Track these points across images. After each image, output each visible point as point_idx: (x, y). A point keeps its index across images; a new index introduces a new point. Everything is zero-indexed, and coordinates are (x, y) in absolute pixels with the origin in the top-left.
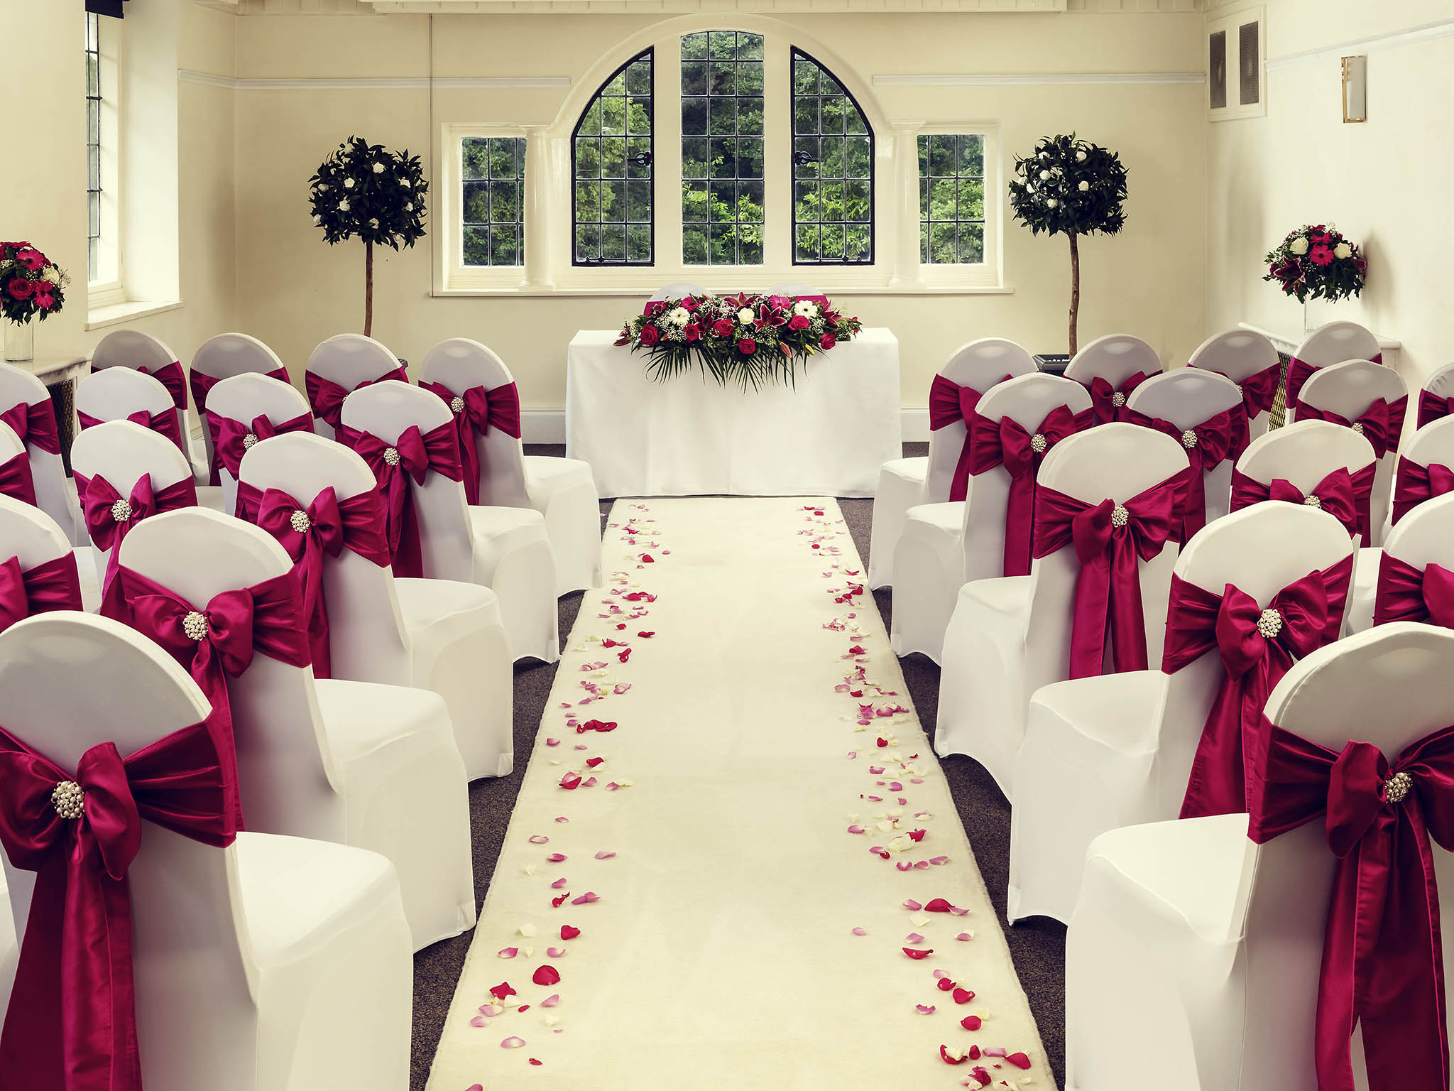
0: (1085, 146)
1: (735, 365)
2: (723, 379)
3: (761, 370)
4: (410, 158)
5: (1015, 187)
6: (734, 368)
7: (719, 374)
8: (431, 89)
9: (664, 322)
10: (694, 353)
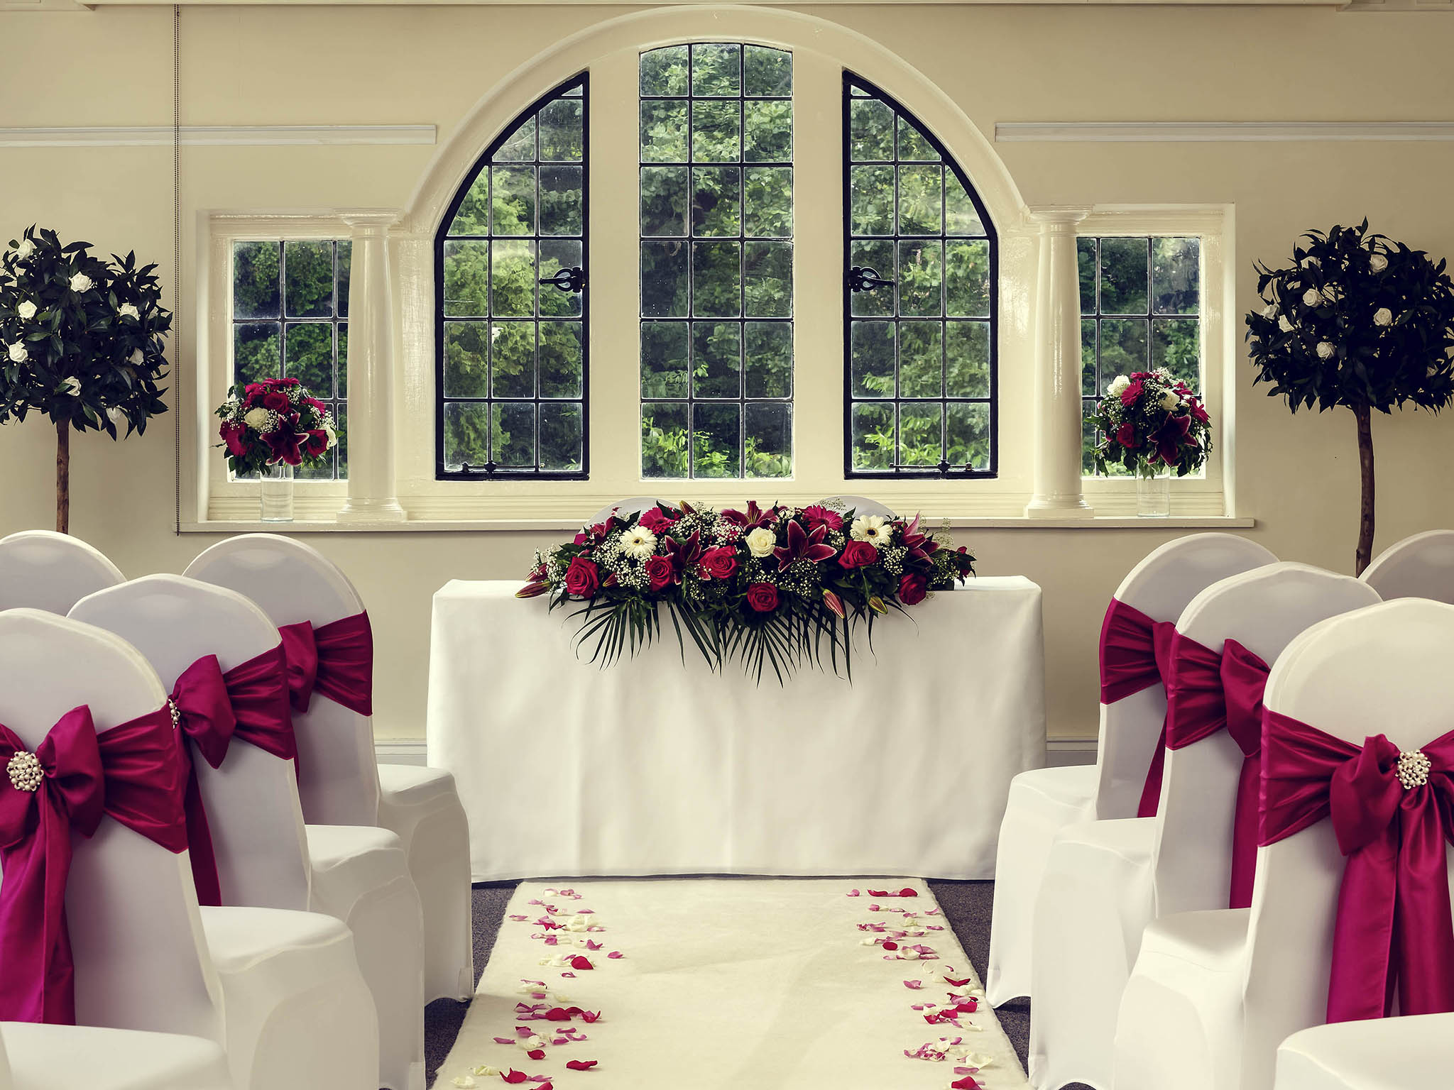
0: (1386, 247)
1: (740, 633)
2: (719, 659)
3: (789, 640)
4: (138, 267)
5: (1256, 323)
6: (739, 637)
7: (713, 648)
8: (177, 147)
9: (608, 554)
10: (664, 610)
